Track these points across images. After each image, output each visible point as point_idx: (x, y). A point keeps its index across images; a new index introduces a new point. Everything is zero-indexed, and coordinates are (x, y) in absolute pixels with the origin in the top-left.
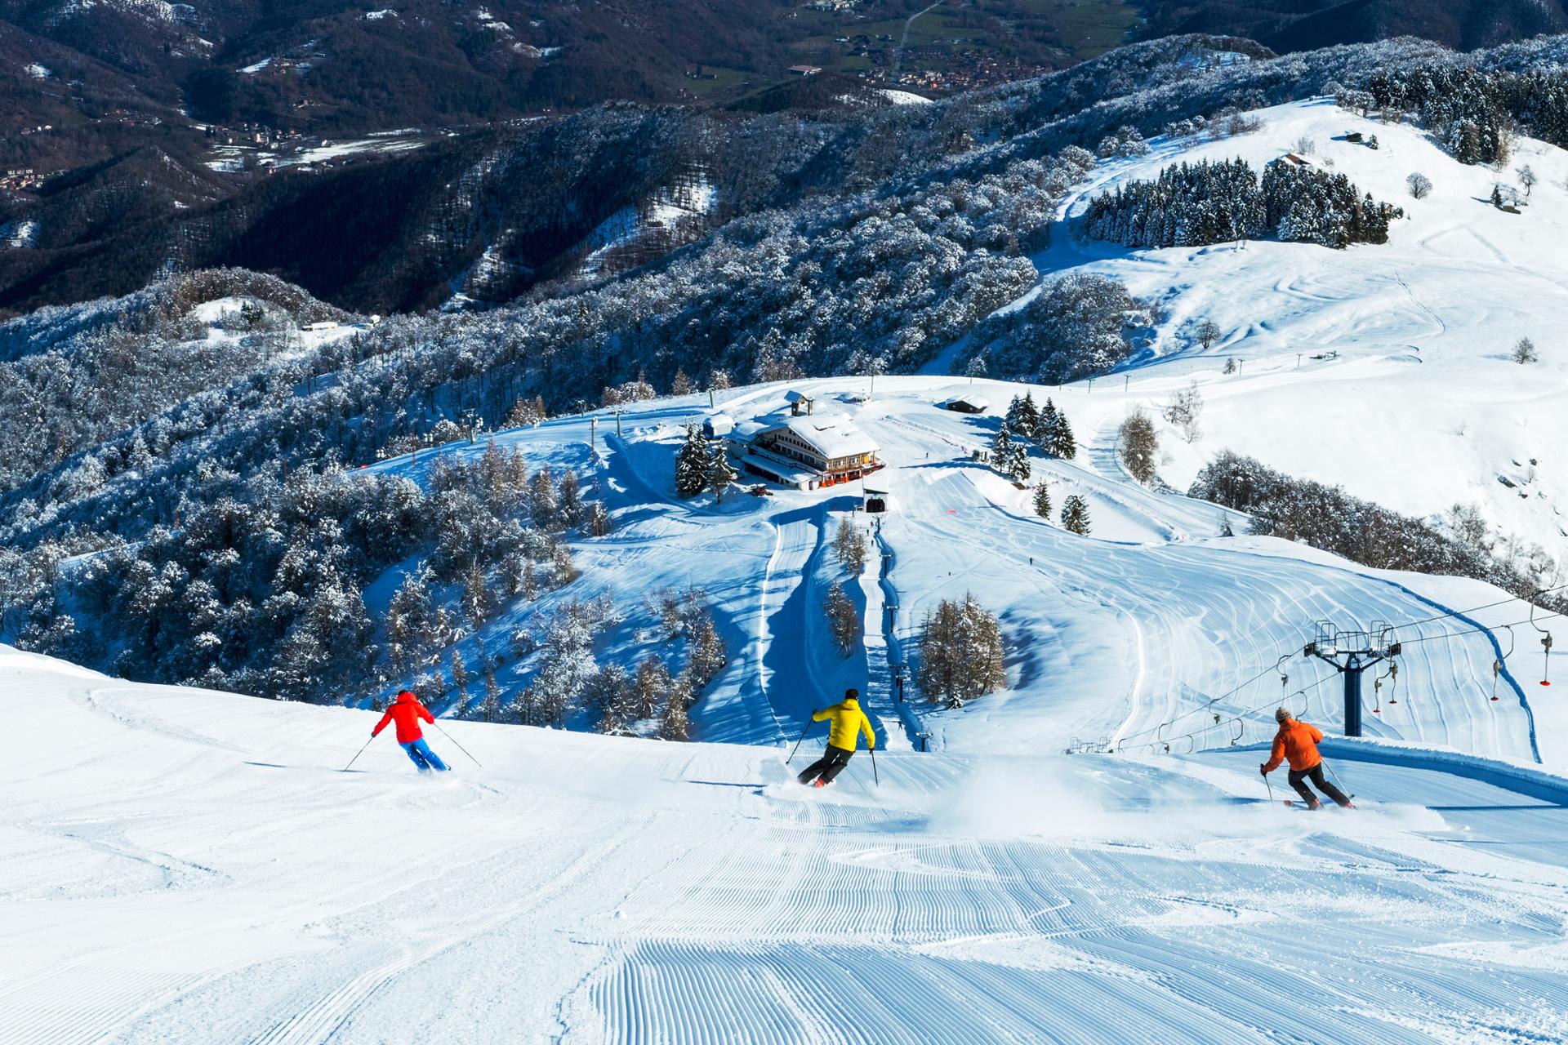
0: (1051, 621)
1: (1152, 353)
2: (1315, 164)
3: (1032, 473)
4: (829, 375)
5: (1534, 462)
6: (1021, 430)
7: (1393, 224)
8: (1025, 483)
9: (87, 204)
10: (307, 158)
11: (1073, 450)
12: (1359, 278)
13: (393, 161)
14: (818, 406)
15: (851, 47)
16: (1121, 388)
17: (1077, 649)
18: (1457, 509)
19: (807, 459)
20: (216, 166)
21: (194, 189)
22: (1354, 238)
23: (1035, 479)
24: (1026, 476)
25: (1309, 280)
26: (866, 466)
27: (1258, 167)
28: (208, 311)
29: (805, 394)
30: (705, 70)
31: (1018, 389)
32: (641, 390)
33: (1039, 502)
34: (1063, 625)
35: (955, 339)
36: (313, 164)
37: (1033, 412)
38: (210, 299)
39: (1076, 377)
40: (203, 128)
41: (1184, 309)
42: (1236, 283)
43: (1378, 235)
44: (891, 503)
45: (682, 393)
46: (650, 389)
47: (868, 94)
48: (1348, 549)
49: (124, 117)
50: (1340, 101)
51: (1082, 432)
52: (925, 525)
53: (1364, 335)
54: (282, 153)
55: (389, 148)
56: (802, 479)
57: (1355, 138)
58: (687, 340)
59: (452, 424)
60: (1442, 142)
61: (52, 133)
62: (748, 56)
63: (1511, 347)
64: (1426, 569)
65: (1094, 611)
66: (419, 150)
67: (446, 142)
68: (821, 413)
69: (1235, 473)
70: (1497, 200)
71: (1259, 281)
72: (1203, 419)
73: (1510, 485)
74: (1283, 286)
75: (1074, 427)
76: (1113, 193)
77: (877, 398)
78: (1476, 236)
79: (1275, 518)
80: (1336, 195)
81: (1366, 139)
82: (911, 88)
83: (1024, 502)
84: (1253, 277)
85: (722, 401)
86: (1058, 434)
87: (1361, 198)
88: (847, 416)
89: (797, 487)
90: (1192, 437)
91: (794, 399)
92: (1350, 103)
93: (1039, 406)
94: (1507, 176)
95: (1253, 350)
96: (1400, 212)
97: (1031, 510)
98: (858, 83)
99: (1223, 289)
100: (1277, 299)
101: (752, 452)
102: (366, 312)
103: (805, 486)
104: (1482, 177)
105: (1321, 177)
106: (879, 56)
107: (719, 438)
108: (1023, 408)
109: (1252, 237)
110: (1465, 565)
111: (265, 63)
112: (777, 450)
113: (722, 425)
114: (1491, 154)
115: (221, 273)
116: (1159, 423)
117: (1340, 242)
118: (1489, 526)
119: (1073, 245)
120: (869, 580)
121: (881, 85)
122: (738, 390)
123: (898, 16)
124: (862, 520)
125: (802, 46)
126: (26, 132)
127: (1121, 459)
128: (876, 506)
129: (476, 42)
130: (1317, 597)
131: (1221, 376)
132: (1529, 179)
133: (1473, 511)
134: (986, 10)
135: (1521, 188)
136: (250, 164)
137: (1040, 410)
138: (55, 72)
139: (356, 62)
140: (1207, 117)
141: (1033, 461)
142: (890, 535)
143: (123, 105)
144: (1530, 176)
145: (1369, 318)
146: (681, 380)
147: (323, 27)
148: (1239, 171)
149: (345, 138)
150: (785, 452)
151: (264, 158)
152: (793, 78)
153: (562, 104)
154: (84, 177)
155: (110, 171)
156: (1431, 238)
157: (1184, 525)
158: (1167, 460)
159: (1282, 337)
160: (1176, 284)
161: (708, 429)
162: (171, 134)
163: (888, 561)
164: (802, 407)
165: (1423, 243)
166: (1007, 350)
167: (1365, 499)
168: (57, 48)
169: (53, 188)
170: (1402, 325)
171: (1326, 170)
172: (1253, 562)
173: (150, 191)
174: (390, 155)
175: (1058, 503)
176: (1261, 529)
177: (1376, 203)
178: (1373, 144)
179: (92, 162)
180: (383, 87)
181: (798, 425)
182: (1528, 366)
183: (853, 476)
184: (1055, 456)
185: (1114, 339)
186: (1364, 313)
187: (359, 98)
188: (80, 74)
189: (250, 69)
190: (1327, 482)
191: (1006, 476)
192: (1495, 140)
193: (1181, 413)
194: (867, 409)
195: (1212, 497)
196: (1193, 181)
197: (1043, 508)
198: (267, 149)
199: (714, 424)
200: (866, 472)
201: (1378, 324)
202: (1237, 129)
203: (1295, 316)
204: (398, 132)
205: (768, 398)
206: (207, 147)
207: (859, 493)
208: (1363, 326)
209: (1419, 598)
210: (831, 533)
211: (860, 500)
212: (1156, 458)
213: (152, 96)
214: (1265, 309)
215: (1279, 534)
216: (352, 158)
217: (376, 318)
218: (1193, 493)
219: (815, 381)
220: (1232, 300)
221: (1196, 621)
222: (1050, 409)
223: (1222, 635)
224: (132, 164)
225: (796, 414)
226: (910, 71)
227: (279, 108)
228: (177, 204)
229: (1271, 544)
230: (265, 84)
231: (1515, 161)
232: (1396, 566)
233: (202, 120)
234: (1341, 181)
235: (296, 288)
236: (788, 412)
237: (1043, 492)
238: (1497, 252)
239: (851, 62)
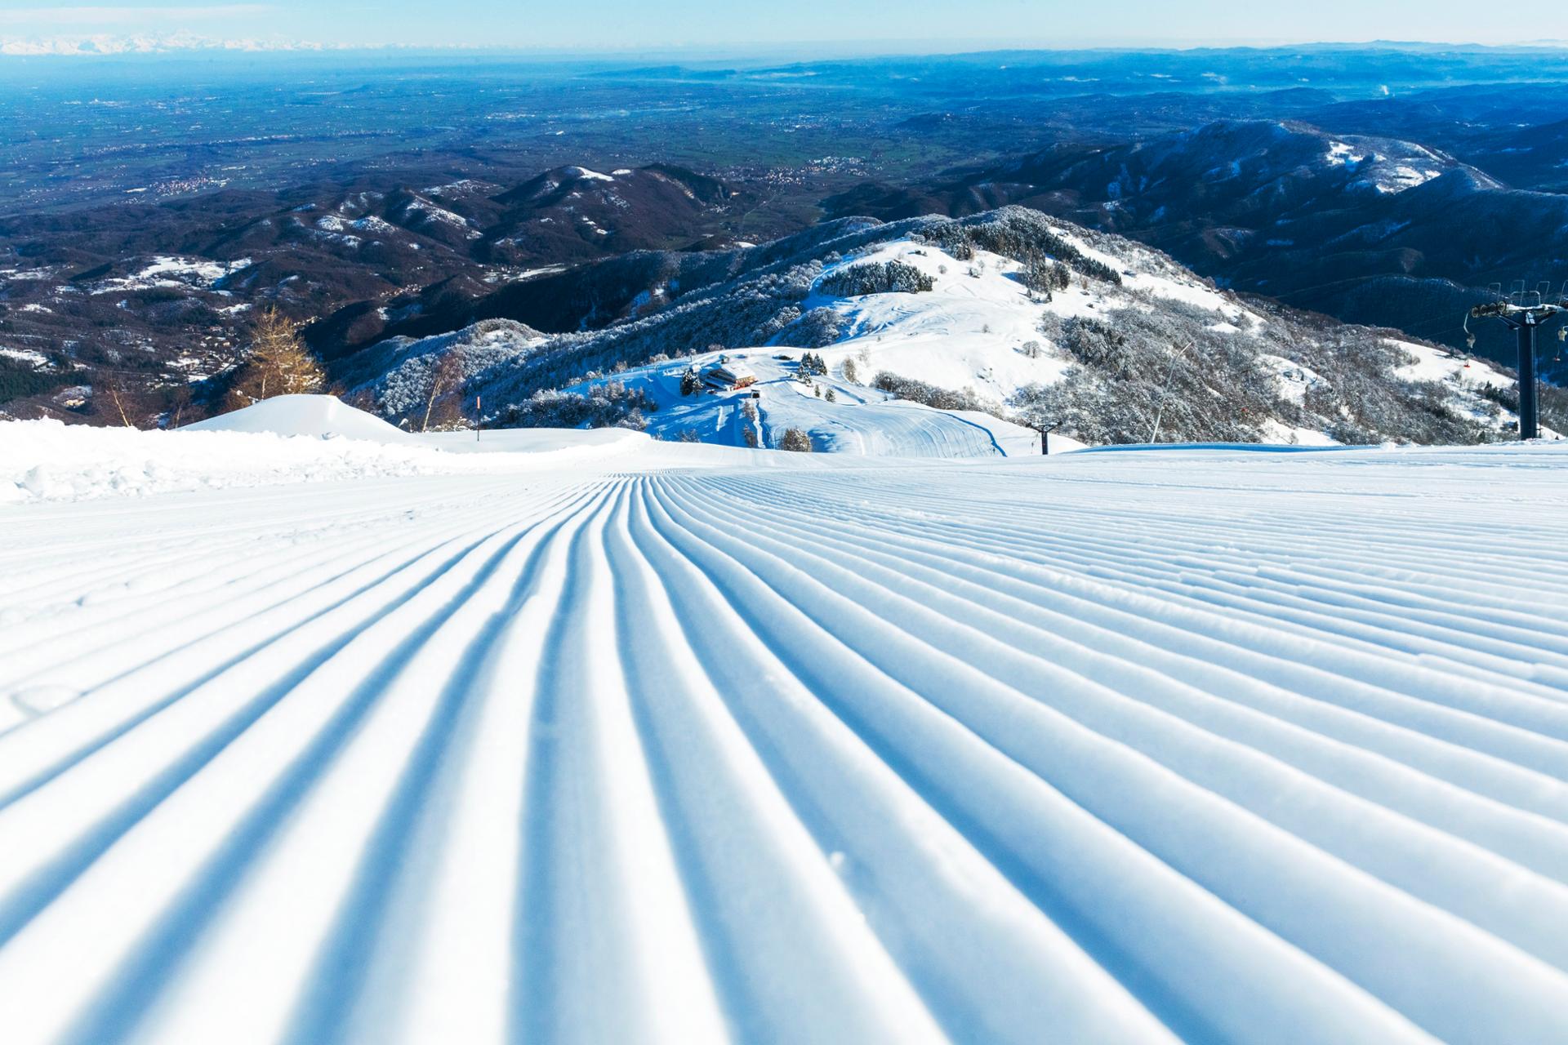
0: (827, 434)
1: (849, 336)
2: (904, 263)
3: (812, 381)
4: (730, 348)
5: (991, 369)
6: (807, 366)
7: (934, 284)
8: (810, 385)
9: (438, 297)
10: (522, 276)
11: (826, 371)
12: (923, 304)
13: (556, 277)
14: (732, 359)
15: (724, 226)
16: (840, 348)
17: (838, 444)
18: (965, 388)
19: (730, 379)
20: (487, 280)
21: (480, 289)
22: (920, 290)
23: (814, 383)
24: (810, 382)
25: (905, 306)
26: (751, 381)
27: (883, 265)
28: (491, 335)
29: (726, 355)
30: (670, 237)
31: (806, 351)
32: (663, 357)
33: (816, 392)
34: (833, 435)
35: (776, 333)
36: (524, 278)
37: (811, 359)
38: (491, 331)
39: (822, 345)
40: (481, 266)
41: (860, 318)
42: (878, 308)
43: (929, 289)
44: (762, 394)
45: (679, 357)
46: (666, 356)
47: (732, 244)
48: (931, 403)
49: (451, 263)
50: (912, 239)
51: (829, 365)
52: (775, 402)
53: (926, 326)
54: (512, 275)
55: (553, 271)
56: (728, 387)
57: (918, 253)
58: (675, 338)
59: (593, 373)
60: (950, 253)
61: (424, 270)
62: (685, 232)
63: (980, 328)
64: (960, 409)
65: (843, 430)
66: (565, 271)
67: (574, 268)
68: (733, 362)
69: (887, 378)
70: (971, 274)
71: (887, 307)
72: (871, 359)
73: (983, 378)
74: (895, 309)
75: (826, 364)
76: (831, 276)
77: (752, 355)
78: (964, 287)
79: (903, 394)
80: (913, 274)
81: (922, 253)
82: (747, 241)
83: (811, 393)
84: (885, 305)
85: (695, 359)
86: (821, 367)
87: (922, 275)
88: (742, 363)
89: (726, 390)
90: (868, 366)
91: (722, 358)
92: (916, 240)
93: (813, 357)
94: (973, 264)
95: (886, 333)
96: (936, 280)
97: (813, 395)
98: (728, 240)
99: (873, 310)
100: (894, 313)
101: (708, 378)
102: (552, 333)
103: (729, 389)
104: (964, 265)
105: (907, 268)
106: (735, 229)
107: (696, 373)
108: (807, 358)
109: (883, 291)
110: (973, 407)
111: (503, 241)
112: (717, 377)
113: (696, 369)
114: (967, 256)
115: (496, 321)
116: (856, 361)
117: (915, 292)
118: (976, 394)
119: (817, 297)
120: (757, 423)
121: (736, 240)
122: (700, 355)
123: (740, 214)
124: (752, 402)
125: (705, 226)
126: (413, 270)
127: (843, 374)
128: (756, 396)
129: (584, 230)
130: (924, 421)
131: (875, 342)
132: (982, 265)
133: (971, 388)
134: (774, 210)
135: (979, 269)
136: (500, 279)
137: (813, 358)
138: (422, 245)
139: (538, 239)
140: (864, 247)
141: (813, 378)
142: (763, 406)
143: (450, 258)
144: (983, 263)
145: (928, 319)
146: (679, 352)
147: (524, 226)
148: (877, 267)
149: (536, 268)
150: (721, 377)
151: (505, 277)
152: (703, 239)
153: (616, 252)
154: (437, 286)
155: (448, 284)
156: (950, 288)
157: (869, 398)
158: (860, 374)
159: (897, 327)
160: (856, 309)
161: (691, 370)
162: (470, 269)
163: (763, 416)
164: (725, 360)
165: (945, 291)
166: (795, 337)
167: (935, 385)
168: (422, 237)
169: (424, 291)
170: (940, 321)
171: (909, 265)
172: (897, 409)
173: (464, 291)
174: (553, 274)
175: (823, 391)
176: (898, 397)
177: (927, 276)
178: (924, 255)
179: (440, 280)
180: (548, 248)
181: (724, 367)
182: (987, 334)
183: (747, 386)
184: (819, 374)
185: (835, 331)
186: (926, 317)
187: (540, 253)
188: (432, 247)
189: (498, 243)
190: (920, 380)
191: (803, 383)
192: (969, 251)
193: (863, 357)
194: (750, 360)
195: (878, 387)
196: (859, 272)
197: (818, 394)
198: (506, 273)
199: (694, 368)
200: (751, 383)
201: (931, 321)
202: (874, 251)
203: (901, 319)
204: (556, 265)
205: (712, 358)
206: (484, 273)
207: (750, 392)
208: (926, 322)
209: (960, 420)
210: (740, 407)
211: (750, 394)
212: (856, 374)
213: (461, 254)
214: (891, 317)
215: (904, 399)
216: (539, 275)
217: (555, 335)
218: (871, 386)
219: (728, 351)
220: (877, 314)
221: (881, 432)
222: (817, 357)
223: (890, 436)
224: (456, 280)
225: (723, 363)
226: (746, 235)
227: (510, 257)
228: (475, 295)
229: (902, 402)
230: (504, 248)
231: (977, 259)
232: (949, 409)
233: (480, 263)
234: (915, 269)
235: (524, 325)
236: (720, 363)
237: (817, 388)
238: (972, 292)
239: (725, 231)
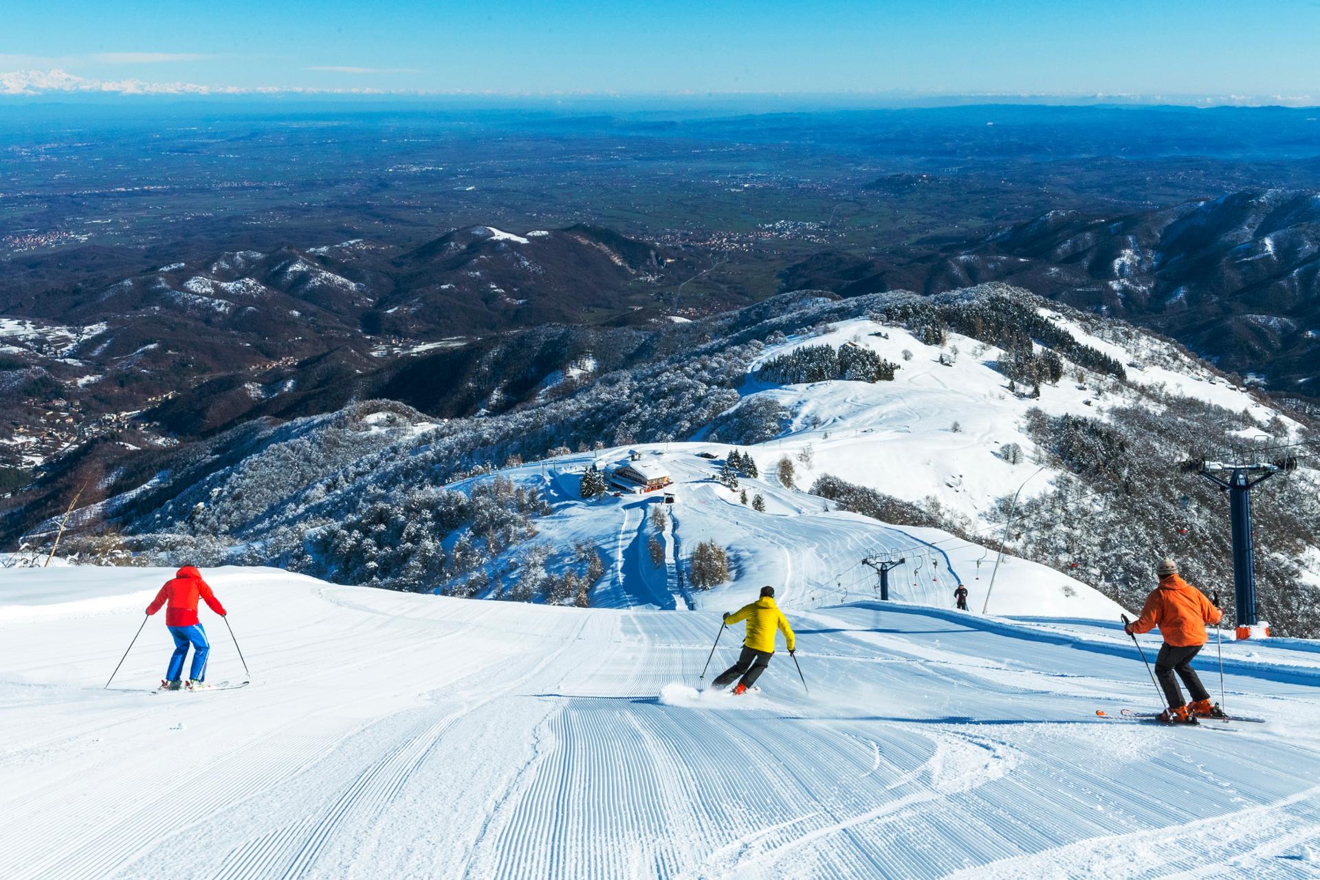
0: (748, 550)
1: (791, 431)
2: (861, 346)
3: (739, 485)
4: (648, 442)
5: (961, 476)
6: (734, 466)
7: (896, 372)
8: (736, 489)
9: (317, 372)
10: (415, 350)
11: (757, 474)
12: (882, 396)
13: (454, 351)
14: (643, 456)
15: (655, 298)
16: (777, 446)
17: (762, 562)
18: (928, 498)
19: (639, 480)
20: (374, 354)
21: (365, 364)
22: (879, 378)
23: (740, 487)
24: (736, 486)
25: (860, 397)
26: (665, 483)
27: (836, 348)
28: (371, 418)
29: (637, 451)
30: (591, 308)
31: (732, 448)
32: (565, 451)
33: (742, 498)
34: (754, 552)
35: (703, 426)
36: (418, 353)
37: (738, 457)
38: (372, 413)
39: (757, 442)
40: (369, 337)
41: (805, 411)
42: (828, 399)
43: (890, 377)
44: (676, 499)
45: (583, 451)
46: (568, 450)
47: (663, 318)
48: (880, 516)
49: (335, 334)
50: (871, 318)
51: (761, 466)
52: (692, 508)
53: (885, 421)
54: (403, 348)
55: (452, 345)
56: (637, 489)
57: (878, 334)
58: (584, 428)
59: (480, 467)
60: (917, 336)
61: (302, 340)
62: (610, 302)
63: (950, 425)
64: (915, 525)
65: (768, 546)
66: (465, 346)
67: (477, 342)
68: (645, 459)
69: (829, 483)
70: (942, 361)
71: (838, 398)
72: (814, 459)
73: (951, 487)
74: (848, 400)
75: (758, 464)
76: (772, 360)
77: (669, 452)
78: (933, 376)
79: (848, 503)
80: (871, 360)
81: (883, 335)
82: (682, 315)
83: (736, 498)
84: (835, 396)
85: (600, 454)
86: (750, 467)
87: (882, 361)
88: (656, 461)
89: (634, 492)
90: (810, 467)
91: (632, 453)
92: (876, 319)
93: (742, 455)
94: (946, 350)
95: (836, 429)
96: (899, 367)
97: (739, 501)
98: (659, 314)
99: (821, 401)
100: (846, 406)
101: (614, 477)
102: (442, 418)
103: (638, 492)
104: (935, 351)
105: (864, 352)
106: (668, 302)
107: (599, 471)
108: (734, 456)
109: (834, 379)
110: (932, 522)
111: (396, 308)
112: (625, 476)
113: (600, 465)
114: (939, 341)
115: (377, 402)
116: (795, 462)
117: (873, 380)
118: (942, 505)
119: (755, 384)
120: (667, 533)
121: (669, 314)
122: (608, 450)
123: (676, 284)
124: (663, 507)
125: (633, 297)
126: (290, 340)
127: (778, 478)
128: (670, 500)
129: (489, 298)
130: (867, 538)
131: (822, 440)
132: (955, 351)
133: (935, 498)
134: (715, 280)
135: (952, 355)
136: (390, 353)
137: (742, 457)
138: (303, 314)
139: (436, 308)
140: (813, 326)
141: (739, 479)
142: (676, 513)
143: (334, 328)
144: (956, 350)
145: (886, 414)
146: (582, 445)
147: (422, 292)
148: (828, 349)
149: (432, 341)
150: (629, 477)
151: (396, 350)
152: (630, 311)
153: (527, 325)
154: (317, 360)
155: (328, 357)
156: (914, 378)
157: (807, 507)
158: (799, 477)
159: (849, 423)
160: (801, 400)
161: (594, 467)
162: (355, 341)
163: (676, 525)
164: (636, 457)
165: (910, 380)
166: (726, 430)
167: (887, 494)
168: (304, 303)
169: (302, 365)
170: (901, 417)
171: (866, 349)
172: (838, 522)
173: (346, 365)
174: (452, 348)
175: (751, 498)
176: (841, 508)
177: (889, 363)
178: (886, 337)
179: (320, 353)
180: (449, 318)
181: (634, 465)
182: (957, 434)
183: (660, 487)
184: (749, 477)
185: (774, 425)
186: (884, 411)
187: (438, 324)
188: (314, 314)
189: (390, 311)
190: (869, 486)
191: (727, 486)
192: (940, 334)
193: (804, 457)
194: (665, 457)
195: (819, 494)
196: (808, 354)
197: (744, 500)
198: (397, 346)
199: (597, 465)
200: (665, 485)
201: (891, 416)
202: (826, 332)
203: (854, 413)
204: (455, 338)
205: (621, 453)
206: (371, 346)
207: (662, 495)
208: (884, 417)
209: (912, 537)
210: (650, 513)
211: (663, 498)
212: (794, 477)
213: (346, 324)
214: (841, 410)
215: (849, 510)
216: (435, 350)
217: (446, 420)
218: (811, 493)
219: (641, 445)
220: (826, 406)
221: (812, 550)
222: (746, 456)
223: (825, 556)
224: (337, 354)
225: (633, 460)
226: (682, 308)
227: (403, 329)
228: (358, 371)
229: (846, 515)
230: (396, 318)
231: (949, 343)
232: (901, 524)
233: (368, 334)
234: (873, 354)
235: (411, 407)
236: (630, 459)
237: (744, 493)
238: (942, 384)
239: (656, 304)
